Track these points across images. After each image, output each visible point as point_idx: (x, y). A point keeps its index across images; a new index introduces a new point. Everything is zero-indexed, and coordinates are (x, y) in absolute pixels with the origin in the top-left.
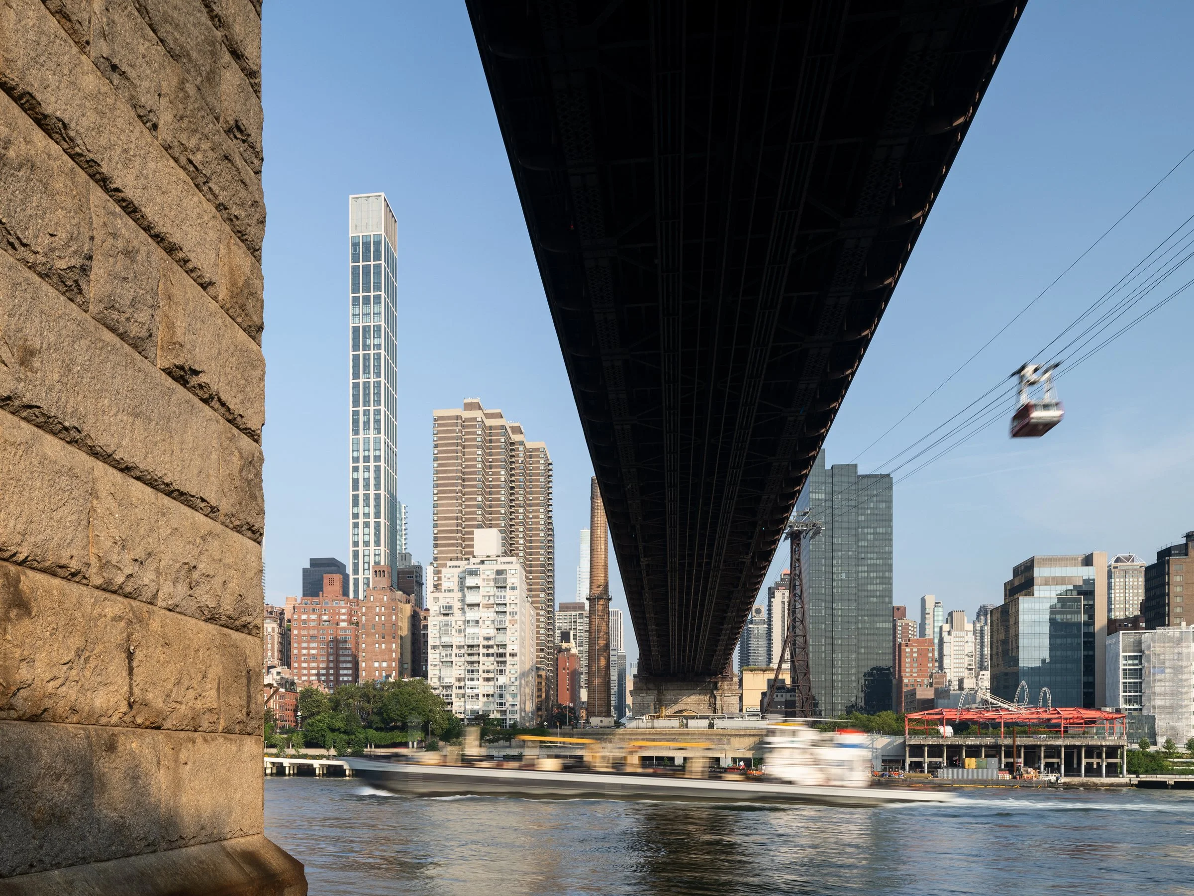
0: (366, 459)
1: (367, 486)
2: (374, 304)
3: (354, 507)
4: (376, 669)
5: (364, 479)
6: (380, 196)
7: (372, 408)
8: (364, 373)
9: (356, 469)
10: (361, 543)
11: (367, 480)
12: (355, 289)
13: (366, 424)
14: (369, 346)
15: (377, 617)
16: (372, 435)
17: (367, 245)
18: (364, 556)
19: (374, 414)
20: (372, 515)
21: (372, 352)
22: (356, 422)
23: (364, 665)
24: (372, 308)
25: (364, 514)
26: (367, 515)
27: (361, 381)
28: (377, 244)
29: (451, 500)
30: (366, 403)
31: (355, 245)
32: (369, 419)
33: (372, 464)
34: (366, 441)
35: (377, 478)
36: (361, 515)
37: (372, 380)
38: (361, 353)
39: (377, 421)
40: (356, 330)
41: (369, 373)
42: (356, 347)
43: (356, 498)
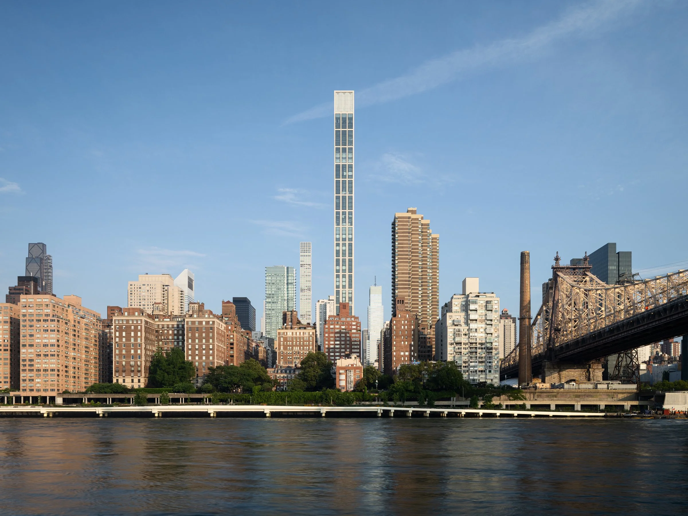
0: (344, 240)
1: (344, 254)
2: (349, 152)
3: (336, 265)
4: (402, 356)
5: (343, 250)
6: (352, 92)
7: (347, 211)
8: (342, 191)
9: (338, 245)
10: (341, 287)
11: (344, 252)
12: (338, 144)
13: (344, 220)
14: (346, 176)
15: (403, 327)
16: (347, 225)
17: (344, 120)
18: (343, 293)
19: (349, 214)
20: (347, 271)
21: (347, 179)
22: (338, 218)
23: (395, 354)
24: (347, 155)
25: (343, 270)
26: (344, 271)
27: (341, 195)
28: (351, 119)
29: (405, 263)
30: (344, 208)
31: (338, 119)
32: (345, 217)
33: (347, 242)
34: (344, 229)
35: (350, 250)
36: (341, 271)
37: (347, 195)
38: (341, 179)
39: (350, 218)
40: (338, 166)
41: (346, 191)
42: (338, 176)
43: (338, 261)
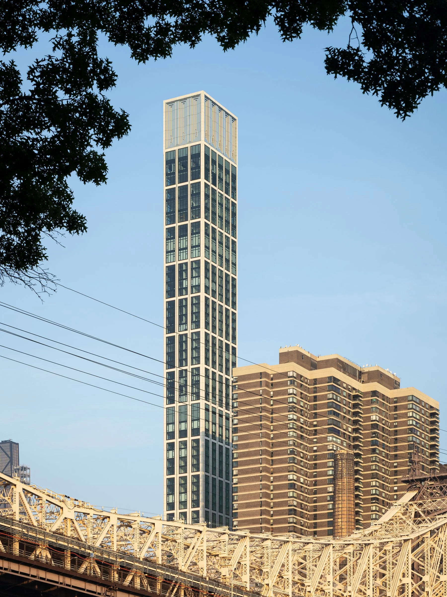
0: (183, 434)
1: (183, 468)
2: (192, 234)
3: (168, 495)
5: (181, 458)
6: (199, 95)
7: (189, 367)
8: (180, 324)
9: (171, 447)
11: (183, 460)
12: (170, 218)
13: (183, 387)
14: (186, 288)
16: (190, 401)
17: (183, 160)
19: (192, 376)
20: (189, 503)
21: (189, 296)
22: (170, 388)
24: (189, 241)
25: (181, 503)
26: (183, 504)
27: (176, 335)
28: (196, 157)
30: (182, 361)
31: (170, 163)
32: (186, 381)
33: (189, 439)
34: (183, 411)
36: (177, 505)
37: (189, 332)
38: (177, 299)
39: (196, 384)
40: (170, 270)
41: (186, 323)
42: (170, 293)
43: (171, 484)
